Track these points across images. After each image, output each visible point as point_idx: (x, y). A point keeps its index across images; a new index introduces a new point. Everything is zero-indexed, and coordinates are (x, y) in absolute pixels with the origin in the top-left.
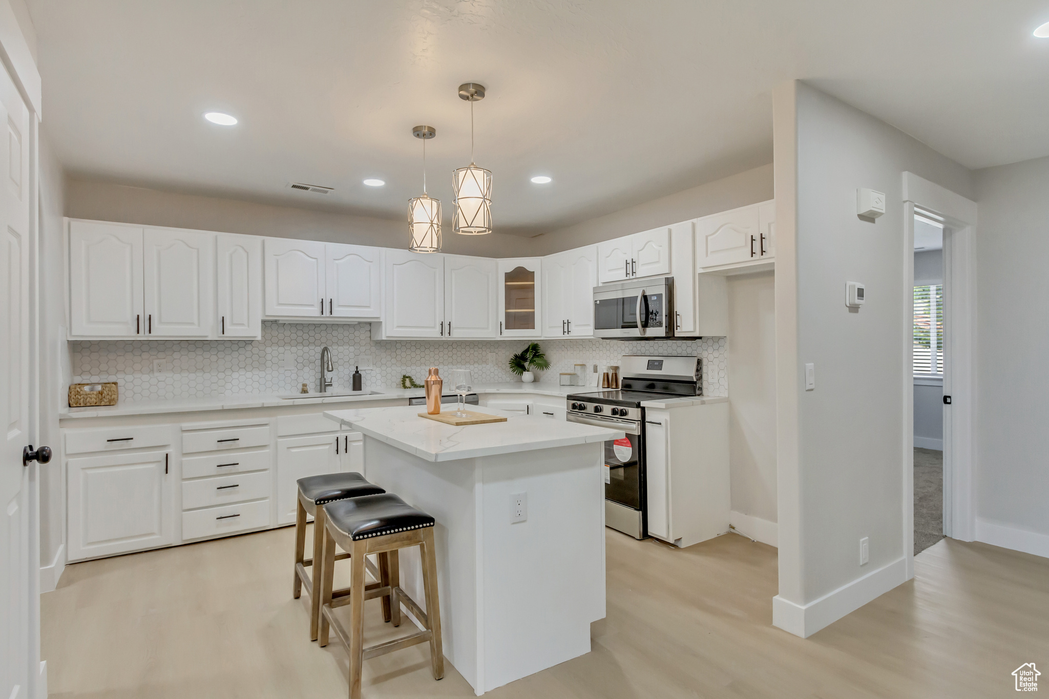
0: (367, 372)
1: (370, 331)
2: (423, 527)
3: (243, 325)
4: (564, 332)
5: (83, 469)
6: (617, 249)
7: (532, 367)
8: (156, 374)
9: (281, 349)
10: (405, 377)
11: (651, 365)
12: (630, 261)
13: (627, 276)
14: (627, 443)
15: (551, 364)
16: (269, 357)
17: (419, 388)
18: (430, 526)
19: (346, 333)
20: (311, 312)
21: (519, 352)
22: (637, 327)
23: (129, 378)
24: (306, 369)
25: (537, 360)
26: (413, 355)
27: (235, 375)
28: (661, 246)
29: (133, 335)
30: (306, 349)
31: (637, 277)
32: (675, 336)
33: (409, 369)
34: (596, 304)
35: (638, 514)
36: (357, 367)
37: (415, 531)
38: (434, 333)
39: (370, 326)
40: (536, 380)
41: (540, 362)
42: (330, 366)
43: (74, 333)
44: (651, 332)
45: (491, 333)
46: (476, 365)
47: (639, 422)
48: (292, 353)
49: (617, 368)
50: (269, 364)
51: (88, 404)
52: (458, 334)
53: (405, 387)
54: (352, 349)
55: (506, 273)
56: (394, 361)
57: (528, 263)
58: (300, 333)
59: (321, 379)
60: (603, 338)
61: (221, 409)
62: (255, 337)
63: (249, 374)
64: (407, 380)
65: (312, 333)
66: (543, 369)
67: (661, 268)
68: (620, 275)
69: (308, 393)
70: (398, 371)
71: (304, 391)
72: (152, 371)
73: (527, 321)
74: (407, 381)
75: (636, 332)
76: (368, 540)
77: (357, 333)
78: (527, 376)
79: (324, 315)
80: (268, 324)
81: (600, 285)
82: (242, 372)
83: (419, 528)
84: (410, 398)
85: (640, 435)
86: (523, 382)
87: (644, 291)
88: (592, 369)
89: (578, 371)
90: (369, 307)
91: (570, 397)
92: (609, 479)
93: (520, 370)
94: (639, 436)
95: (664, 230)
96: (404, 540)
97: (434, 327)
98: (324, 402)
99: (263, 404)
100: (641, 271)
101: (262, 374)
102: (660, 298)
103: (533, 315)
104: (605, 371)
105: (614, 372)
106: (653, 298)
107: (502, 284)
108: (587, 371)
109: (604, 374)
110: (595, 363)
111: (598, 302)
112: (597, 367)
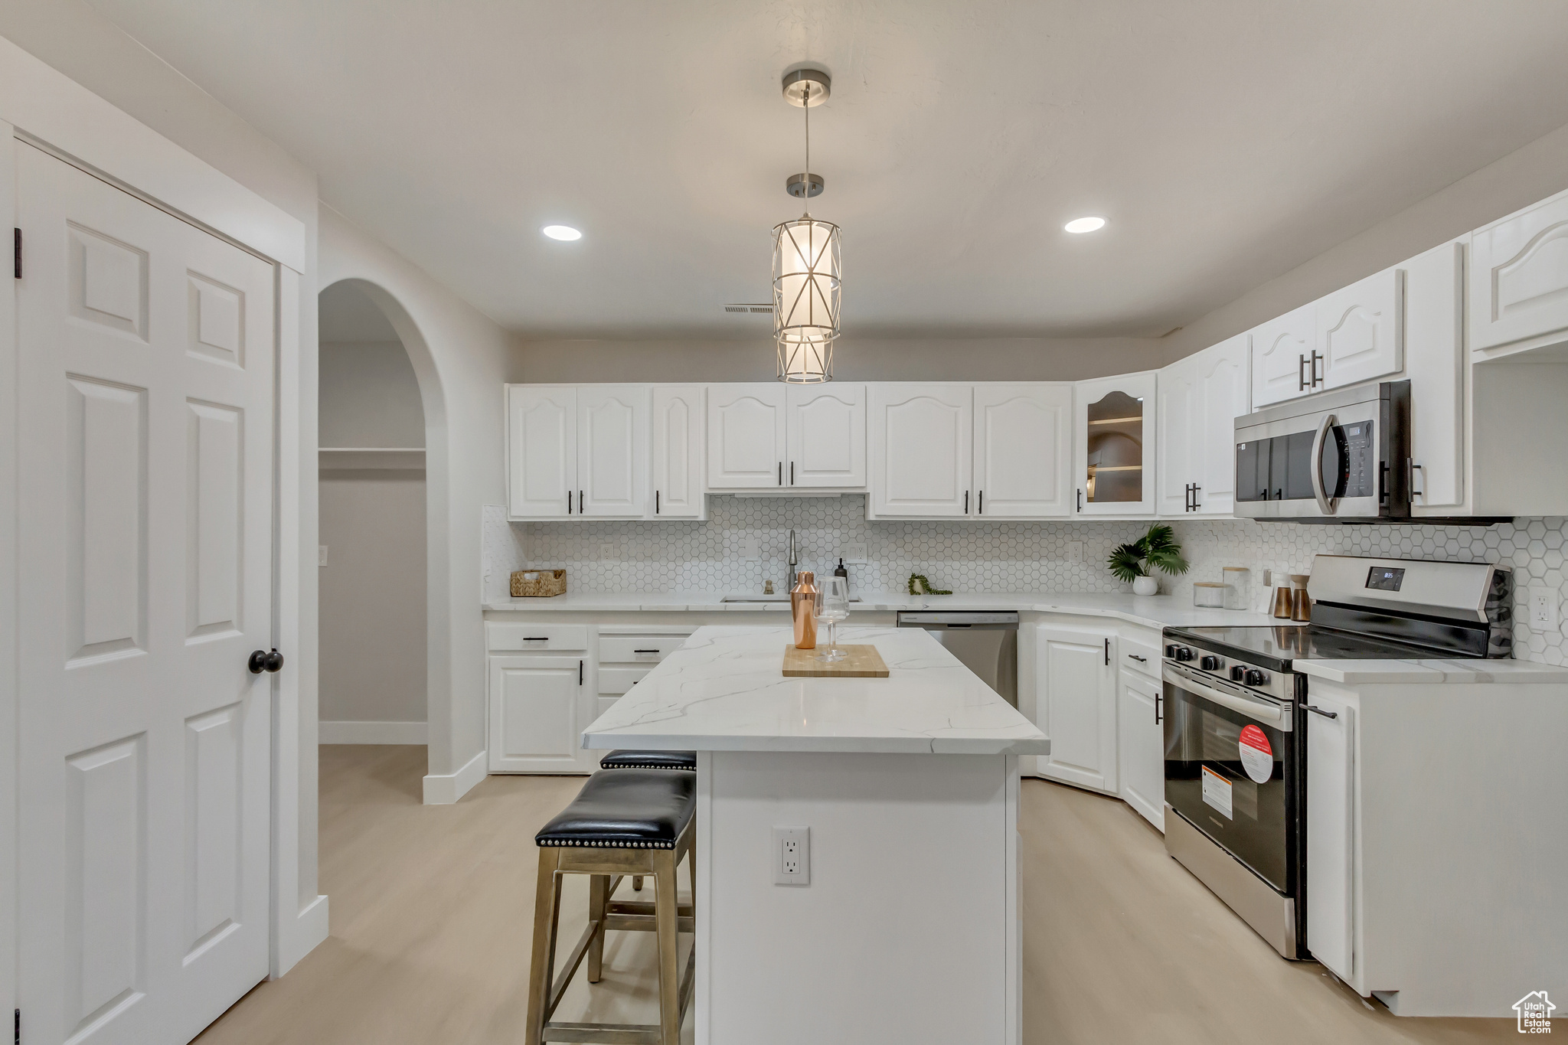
0: (860, 567)
1: (864, 507)
2: (654, 847)
3: (681, 500)
4: (1188, 506)
5: (504, 669)
6: (1285, 334)
7: (1155, 569)
8: (604, 562)
9: (742, 533)
10: (914, 577)
11: (1374, 578)
12: (1308, 357)
13: (1302, 389)
14: (1263, 743)
15: (1190, 565)
16: (726, 543)
17: (940, 595)
18: (666, 848)
19: (829, 511)
20: (766, 482)
21: (1132, 541)
22: (1314, 497)
23: (577, 565)
24: (774, 561)
25: (1167, 558)
26: (932, 543)
27: (687, 565)
28: (1378, 314)
29: (564, 515)
30: (774, 533)
31: (1326, 388)
32: (1412, 516)
33: (924, 564)
34: (1239, 452)
35: (1288, 904)
36: (841, 560)
37: (639, 851)
38: (953, 510)
39: (861, 499)
40: (1161, 591)
41: (1169, 560)
42: (793, 558)
43: (513, 514)
44: (1349, 506)
45: (1060, 509)
46: (1044, 562)
47: (1290, 704)
48: (755, 538)
49: (1304, 580)
50: (727, 551)
51: (527, 595)
52: (995, 511)
53: (913, 592)
54: (837, 533)
55: (1089, 405)
56: (900, 551)
57: (1131, 384)
58: (766, 511)
59: (790, 575)
60: (1257, 519)
61: (638, 609)
62: (697, 517)
63: (703, 565)
64: (917, 582)
65: (781, 511)
66: (1176, 573)
67: (1381, 364)
68: (1289, 389)
69: (773, 593)
70: (907, 567)
71: (769, 591)
72: (599, 557)
73: (1129, 487)
74: (920, 584)
75: (1314, 507)
76: (562, 849)
77: (845, 511)
78: (1143, 584)
79: (784, 485)
80: (713, 500)
81: (1255, 411)
82: (695, 562)
83: (647, 847)
84: (898, 611)
85: (1293, 733)
86: (1134, 593)
87: (1333, 418)
88: (1261, 577)
89: (1233, 578)
90: (848, 471)
91: (1168, 633)
92: (1231, 810)
93: (1127, 571)
94: (1290, 736)
95: (1386, 277)
96: (621, 863)
97: (954, 500)
98: (766, 609)
99: (688, 607)
100: (1333, 376)
101: (718, 565)
102: (1367, 430)
103: (1141, 476)
104: (1281, 584)
105: (1299, 587)
106: (1353, 432)
107: (1084, 424)
108: (1253, 582)
109: (1280, 590)
110: (1266, 568)
111: (1243, 447)
112: (1270, 574)
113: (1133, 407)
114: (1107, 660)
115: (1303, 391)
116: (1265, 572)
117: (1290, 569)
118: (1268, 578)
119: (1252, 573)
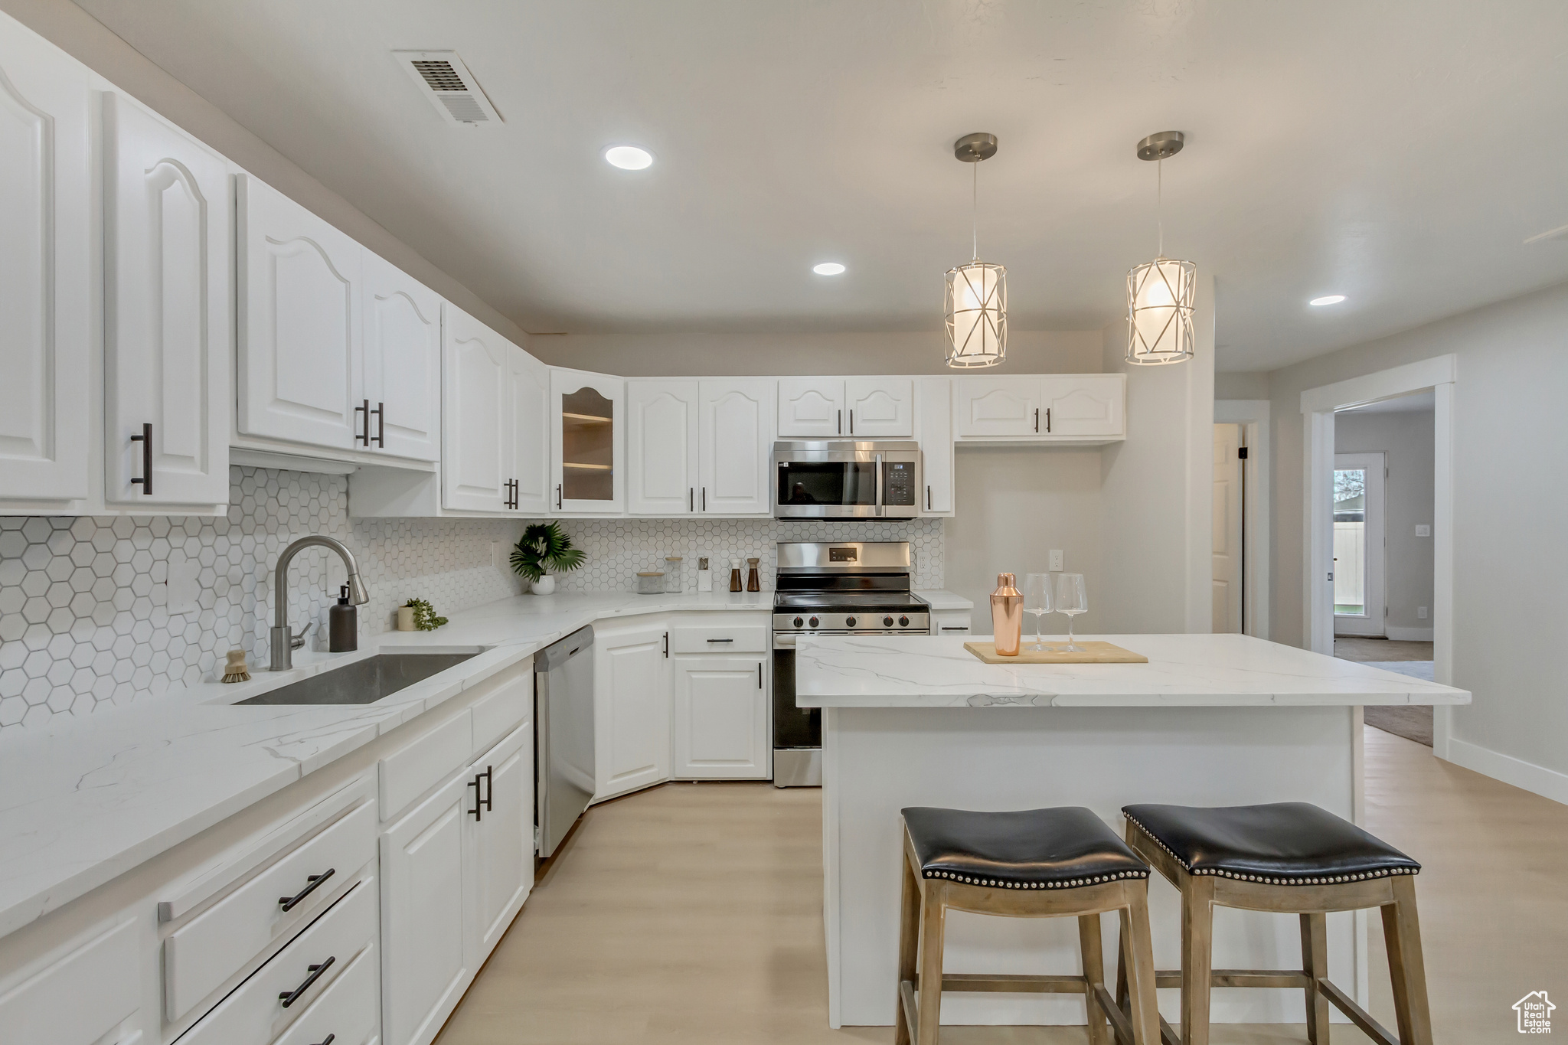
1: (347, 493)
4: (691, 507)
6: (815, 391)
9: (160, 547)
13: (840, 432)
28: (899, 400)
34: (780, 467)
40: (560, 588)
41: (567, 557)
48: (188, 559)
49: (756, 561)
55: (565, 395)
56: (382, 566)
101: (104, 637)
102: (909, 467)
103: (607, 476)
104: (736, 567)
105: (753, 567)
106: (897, 467)
107: (558, 415)
108: (685, 568)
109: (734, 571)
110: (701, 556)
111: (786, 465)
112: (706, 560)
113: (604, 407)
114: (667, 652)
115: (842, 434)
116: (701, 559)
117: (731, 555)
118: (704, 564)
119: (683, 561)
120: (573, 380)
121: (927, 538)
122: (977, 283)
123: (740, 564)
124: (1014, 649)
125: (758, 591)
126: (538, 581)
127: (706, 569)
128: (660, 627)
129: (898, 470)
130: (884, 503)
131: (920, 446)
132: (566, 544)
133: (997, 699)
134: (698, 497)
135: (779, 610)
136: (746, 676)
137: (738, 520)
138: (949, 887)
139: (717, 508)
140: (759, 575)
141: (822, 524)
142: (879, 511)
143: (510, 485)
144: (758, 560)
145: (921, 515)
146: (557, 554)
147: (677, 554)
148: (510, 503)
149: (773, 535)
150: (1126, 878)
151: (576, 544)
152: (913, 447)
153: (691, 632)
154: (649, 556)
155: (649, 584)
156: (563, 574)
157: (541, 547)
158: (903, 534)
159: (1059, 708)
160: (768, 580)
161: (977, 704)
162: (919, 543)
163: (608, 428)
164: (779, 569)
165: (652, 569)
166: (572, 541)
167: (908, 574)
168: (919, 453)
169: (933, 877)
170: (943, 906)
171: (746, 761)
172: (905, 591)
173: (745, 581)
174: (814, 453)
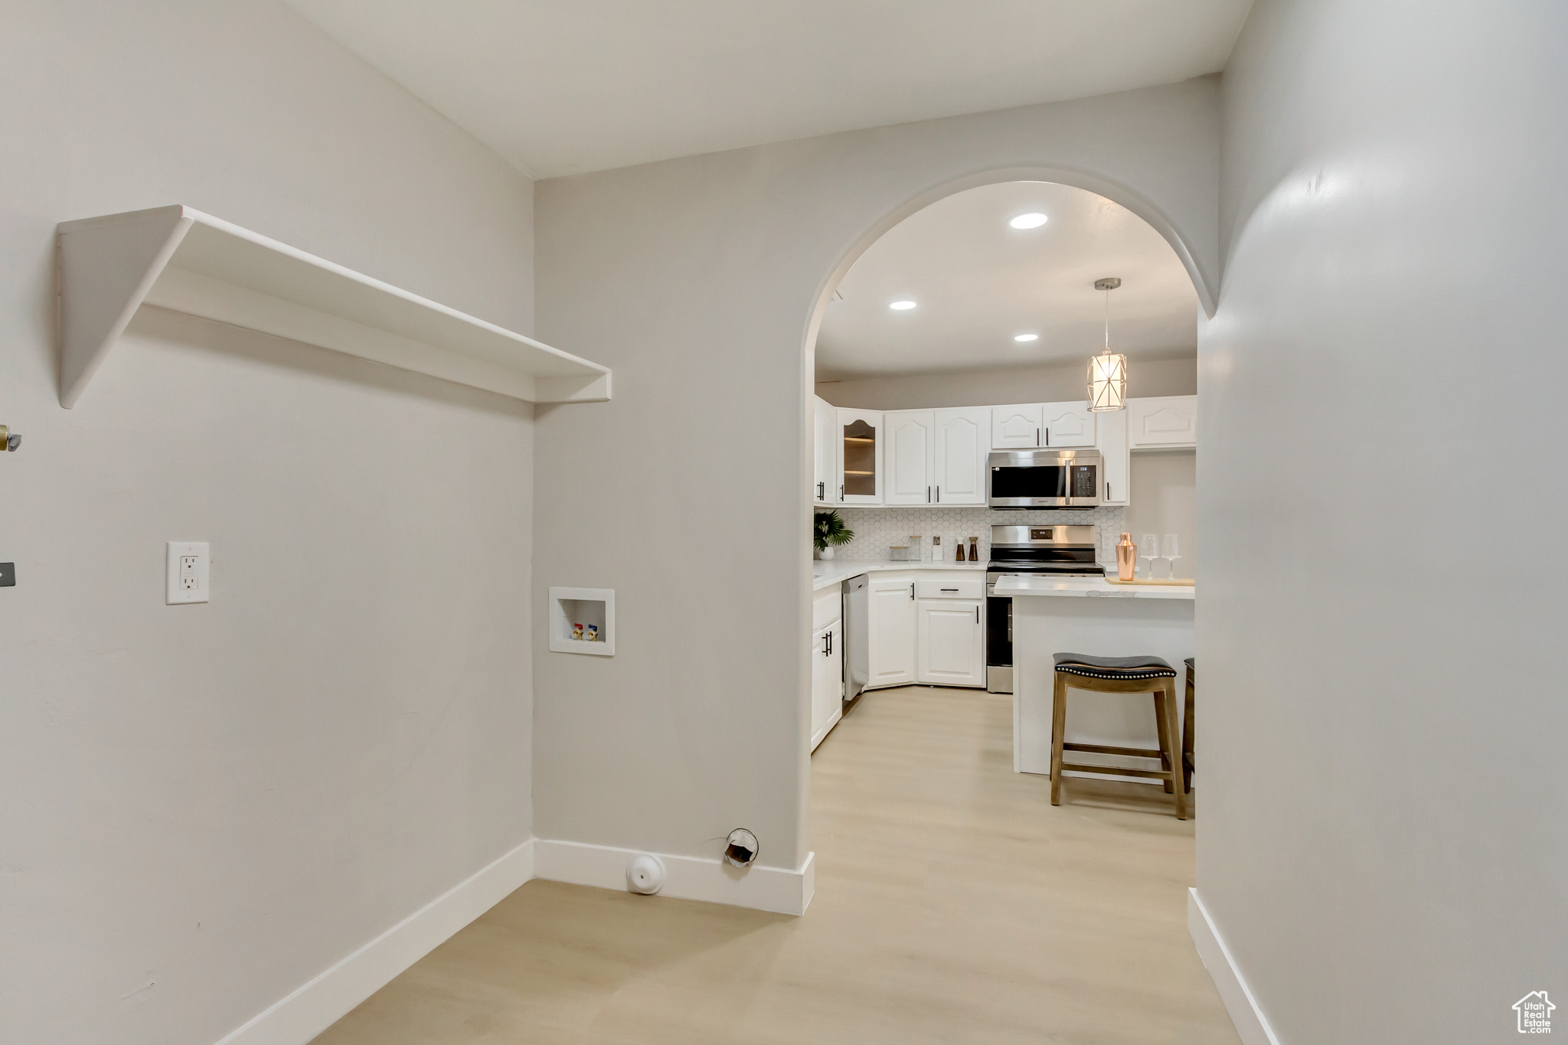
4: (929, 499)
6: (1020, 415)
11: (1036, 535)
12: (1043, 430)
13: (1037, 444)
28: (1085, 419)
34: (993, 471)
55: (845, 426)
57: (868, 417)
100: (1055, 441)
102: (1092, 469)
103: (872, 478)
104: (960, 543)
105: (973, 543)
106: (1082, 469)
107: (841, 439)
108: (923, 543)
109: (959, 546)
110: (935, 535)
111: (997, 469)
112: (939, 538)
113: (870, 432)
114: (913, 597)
115: (1040, 446)
116: (935, 538)
117: (957, 534)
118: (937, 540)
119: (923, 538)
120: (850, 415)
121: (1111, 523)
122: (1105, 364)
123: (964, 541)
124: (1130, 577)
125: (977, 560)
126: (823, 550)
127: (939, 544)
128: (908, 580)
129: (1082, 471)
130: (1072, 495)
131: (1101, 452)
132: (841, 526)
133: (1103, 593)
134: (933, 492)
135: (990, 570)
136: (968, 615)
137: (962, 509)
138: (1069, 676)
139: (947, 500)
140: (978, 549)
141: (1026, 512)
142: (1067, 501)
143: (820, 486)
144: (977, 538)
145: (1102, 504)
146: (836, 533)
147: (917, 534)
148: (820, 497)
149: (989, 520)
150: (1163, 676)
151: (847, 526)
152: (1095, 453)
153: (930, 583)
154: (897, 535)
155: (897, 554)
156: (838, 547)
157: (825, 528)
158: (1090, 521)
159: (1138, 599)
160: (985, 553)
161: (1091, 595)
162: (1103, 526)
163: (872, 446)
164: (992, 545)
165: (900, 544)
166: (845, 524)
167: (1094, 550)
168: (1101, 458)
169: (1061, 670)
170: (1066, 685)
171: (968, 673)
172: (1093, 561)
173: (966, 553)
174: (1025, 460)
